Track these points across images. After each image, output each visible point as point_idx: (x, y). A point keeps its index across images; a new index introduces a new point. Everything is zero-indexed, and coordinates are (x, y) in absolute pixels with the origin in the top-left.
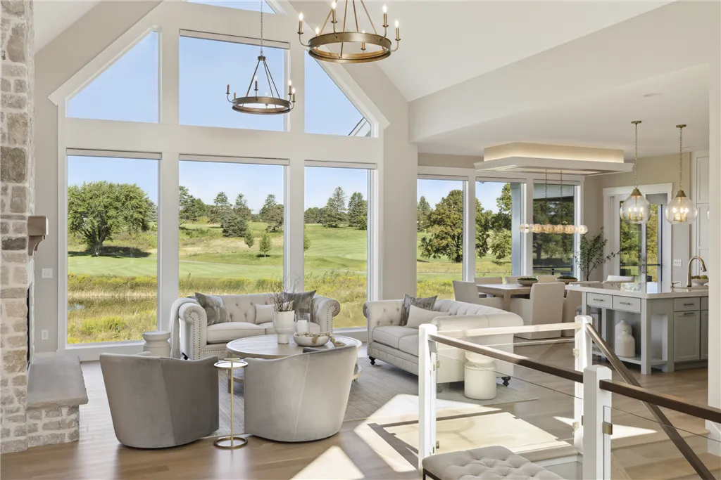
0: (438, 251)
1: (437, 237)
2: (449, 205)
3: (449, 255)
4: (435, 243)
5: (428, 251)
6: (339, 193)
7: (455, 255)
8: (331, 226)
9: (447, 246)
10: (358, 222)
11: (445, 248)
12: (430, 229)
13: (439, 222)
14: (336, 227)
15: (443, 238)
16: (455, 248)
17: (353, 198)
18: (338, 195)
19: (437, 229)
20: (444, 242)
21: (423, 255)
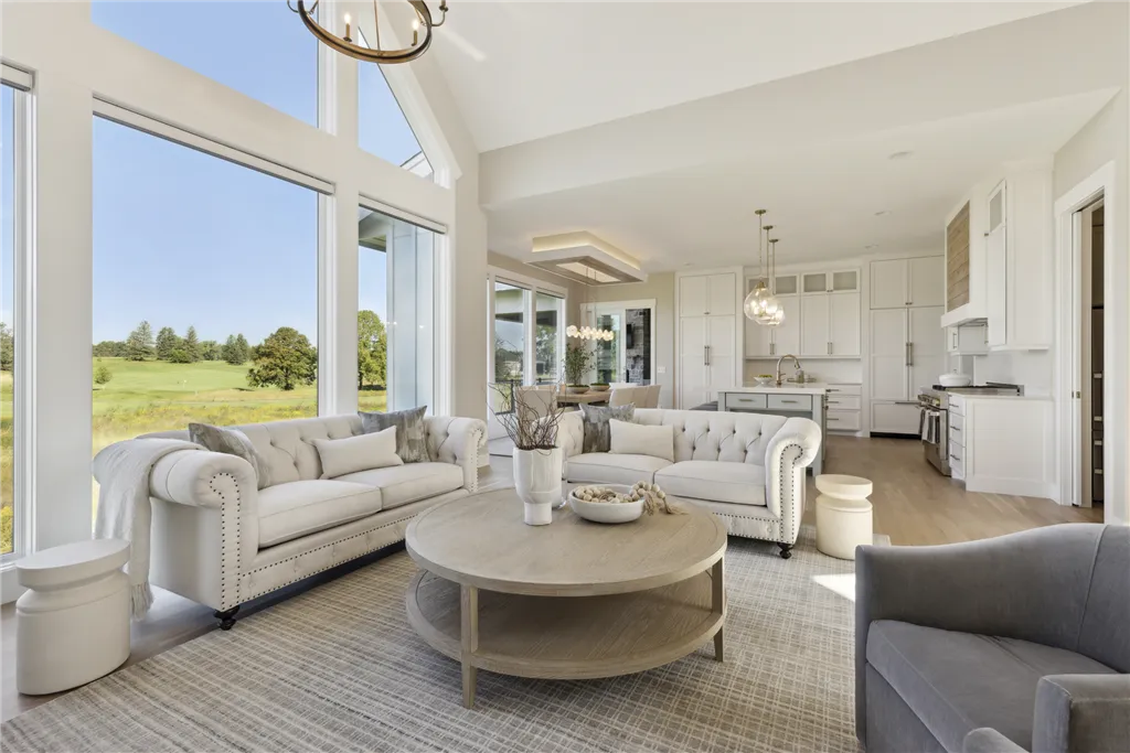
0: (266, 380)
1: (266, 368)
2: (278, 340)
3: (278, 384)
4: (264, 373)
5: (257, 381)
6: (144, 327)
7: (284, 384)
8: (136, 359)
9: (276, 376)
10: (168, 356)
11: (273, 378)
12: (258, 361)
13: (268, 355)
14: (140, 360)
15: (271, 370)
16: (283, 378)
17: (162, 332)
18: (144, 328)
19: (266, 361)
20: (273, 373)
21: (250, 385)
